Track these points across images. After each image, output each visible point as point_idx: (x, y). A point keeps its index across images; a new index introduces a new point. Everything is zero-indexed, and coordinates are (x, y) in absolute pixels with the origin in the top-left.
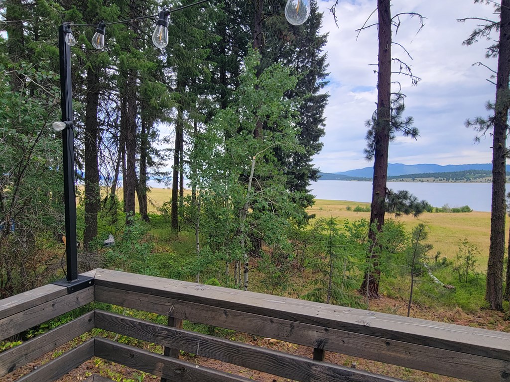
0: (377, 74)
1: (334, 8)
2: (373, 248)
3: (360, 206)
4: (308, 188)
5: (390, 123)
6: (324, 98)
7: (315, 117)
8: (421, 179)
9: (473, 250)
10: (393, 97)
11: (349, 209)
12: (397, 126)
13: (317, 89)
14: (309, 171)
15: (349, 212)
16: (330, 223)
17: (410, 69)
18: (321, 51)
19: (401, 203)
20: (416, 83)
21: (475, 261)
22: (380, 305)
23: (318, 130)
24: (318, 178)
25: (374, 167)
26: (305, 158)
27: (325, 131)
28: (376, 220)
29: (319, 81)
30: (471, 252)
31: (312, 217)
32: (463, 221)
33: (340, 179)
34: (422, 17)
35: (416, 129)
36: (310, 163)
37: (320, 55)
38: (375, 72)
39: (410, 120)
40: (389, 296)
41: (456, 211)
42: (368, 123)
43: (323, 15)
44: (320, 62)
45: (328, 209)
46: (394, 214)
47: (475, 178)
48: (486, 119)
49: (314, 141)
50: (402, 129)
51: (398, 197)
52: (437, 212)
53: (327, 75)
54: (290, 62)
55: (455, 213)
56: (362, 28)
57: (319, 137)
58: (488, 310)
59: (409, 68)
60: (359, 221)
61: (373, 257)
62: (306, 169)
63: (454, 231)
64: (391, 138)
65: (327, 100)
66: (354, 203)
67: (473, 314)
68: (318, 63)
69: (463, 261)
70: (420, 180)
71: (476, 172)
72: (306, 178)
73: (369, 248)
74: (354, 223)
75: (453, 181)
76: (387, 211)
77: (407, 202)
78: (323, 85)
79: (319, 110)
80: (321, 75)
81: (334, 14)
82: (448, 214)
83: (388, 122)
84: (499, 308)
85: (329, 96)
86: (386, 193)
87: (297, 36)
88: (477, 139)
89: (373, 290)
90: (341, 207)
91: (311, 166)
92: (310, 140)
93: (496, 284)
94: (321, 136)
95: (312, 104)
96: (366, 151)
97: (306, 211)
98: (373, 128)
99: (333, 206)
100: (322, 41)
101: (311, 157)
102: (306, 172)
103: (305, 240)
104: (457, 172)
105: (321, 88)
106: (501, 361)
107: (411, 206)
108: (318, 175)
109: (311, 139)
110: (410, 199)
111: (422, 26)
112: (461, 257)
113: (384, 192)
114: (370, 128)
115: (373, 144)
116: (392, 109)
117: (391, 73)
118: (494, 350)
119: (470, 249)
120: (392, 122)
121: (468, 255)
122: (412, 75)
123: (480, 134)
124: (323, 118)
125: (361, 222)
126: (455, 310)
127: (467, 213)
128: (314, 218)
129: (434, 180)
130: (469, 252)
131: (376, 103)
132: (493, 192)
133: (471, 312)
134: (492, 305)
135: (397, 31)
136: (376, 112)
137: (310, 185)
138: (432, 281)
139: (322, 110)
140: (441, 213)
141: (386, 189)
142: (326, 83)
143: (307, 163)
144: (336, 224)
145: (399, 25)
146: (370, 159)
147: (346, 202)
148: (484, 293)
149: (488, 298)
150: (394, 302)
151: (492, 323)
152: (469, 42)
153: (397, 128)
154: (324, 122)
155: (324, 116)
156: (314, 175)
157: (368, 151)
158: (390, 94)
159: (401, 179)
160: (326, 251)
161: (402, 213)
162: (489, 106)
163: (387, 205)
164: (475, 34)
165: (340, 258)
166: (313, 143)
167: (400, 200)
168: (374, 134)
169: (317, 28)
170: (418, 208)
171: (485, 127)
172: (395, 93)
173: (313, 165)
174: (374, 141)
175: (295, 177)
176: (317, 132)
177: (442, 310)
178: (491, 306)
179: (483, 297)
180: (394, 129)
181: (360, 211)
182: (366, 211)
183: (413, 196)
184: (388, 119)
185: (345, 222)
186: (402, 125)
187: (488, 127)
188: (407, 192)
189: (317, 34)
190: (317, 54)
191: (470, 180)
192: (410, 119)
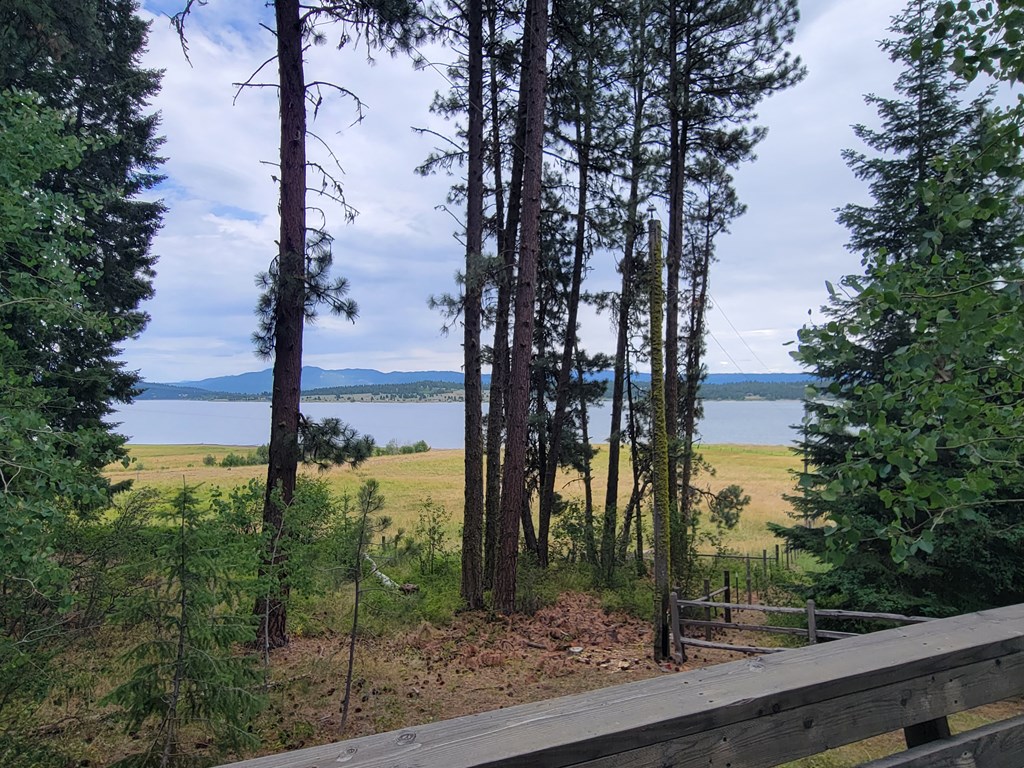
0: (278, 184)
1: (180, 18)
2: (277, 542)
3: (235, 454)
4: (106, 419)
5: (306, 285)
6: (152, 211)
7: (128, 250)
8: (349, 396)
9: (439, 516)
10: (309, 235)
11: (209, 462)
12: (319, 292)
13: (132, 188)
14: (110, 376)
15: (211, 468)
16: (182, 499)
17: (341, 191)
18: (145, 104)
19: (328, 443)
20: (352, 218)
21: (443, 534)
22: (289, 658)
23: (136, 281)
24: (136, 394)
25: (275, 371)
26: (99, 345)
27: (153, 287)
28: (280, 483)
29: (137, 170)
30: (438, 520)
31: (123, 489)
32: (418, 468)
33: (187, 398)
34: (359, 102)
35: (353, 302)
36: (114, 359)
37: (145, 113)
38: (275, 178)
39: (342, 285)
40: (307, 635)
41: (407, 451)
42: (263, 280)
43: (151, 28)
44: (144, 128)
45: (160, 466)
46: (316, 467)
47: (432, 395)
48: (456, 298)
49: (123, 306)
50: (330, 300)
51: (321, 431)
52: (379, 455)
53: (161, 161)
54: (56, 104)
55: (406, 455)
56: (246, 84)
57: (137, 298)
58: (465, 614)
59: (339, 186)
60: (244, 487)
61: (277, 560)
62: (103, 374)
63: (406, 486)
64: (308, 315)
65: (161, 218)
66: (221, 448)
67: (447, 626)
68: (135, 128)
69: (424, 537)
70: (349, 399)
71: (433, 385)
72: (102, 396)
73: (269, 543)
74: (233, 493)
75: (401, 400)
76: (300, 461)
77: (339, 441)
78: (150, 182)
79: (138, 236)
80: (145, 159)
81: (180, 32)
82: (396, 456)
83: (302, 282)
84: (479, 605)
85: (165, 210)
86: (299, 424)
87: (78, 46)
88: (445, 329)
89: (274, 630)
90: (190, 458)
91: (116, 365)
92: (113, 303)
93: (474, 567)
94: (145, 298)
95: (120, 221)
96: (259, 338)
97: (103, 475)
98: (272, 291)
99: (172, 458)
100: (147, 83)
101: (116, 345)
102: (102, 379)
103: (104, 547)
104: (406, 384)
105: (144, 188)
106: (658, 746)
107: (346, 448)
108: (136, 386)
109: (116, 301)
110: (343, 433)
111: (361, 118)
112: (423, 530)
113: (294, 422)
114: (266, 291)
115: (271, 324)
116: (310, 260)
117: (305, 189)
118: (648, 728)
119: (436, 515)
120: (310, 284)
121: (433, 524)
122: (344, 203)
123: (449, 322)
124: (150, 256)
125: (250, 488)
126: (421, 627)
127: (423, 453)
128: (128, 489)
129: (372, 399)
130: (434, 520)
131: (276, 242)
132: (466, 417)
133: (444, 624)
134: (471, 602)
135: (316, 113)
136: (278, 259)
137: (113, 411)
138: (380, 582)
139: (148, 238)
140: (385, 457)
141: (299, 415)
142: (158, 179)
143: (106, 359)
144: (197, 502)
145: (319, 103)
146: (267, 353)
147: (202, 447)
148: (459, 585)
149: (465, 594)
150: (315, 643)
151: (473, 634)
152: (424, 170)
153: (319, 296)
154: (152, 268)
155: (152, 252)
156: (126, 388)
157: (262, 338)
158: (305, 229)
159: (317, 397)
160: (169, 570)
161: (330, 462)
162: (460, 279)
163: (301, 447)
164: (432, 161)
165: (207, 580)
166: (121, 312)
167: (326, 438)
168: (273, 303)
169: (135, 50)
170: (360, 451)
171: (455, 311)
172: (315, 230)
173: (122, 364)
174: (273, 318)
175: (70, 394)
176: (131, 287)
177: (401, 633)
178: (469, 604)
179: (457, 593)
180: (314, 298)
181: (236, 465)
182: (248, 464)
183: (349, 428)
184: (302, 278)
185: (214, 492)
186: (329, 292)
187: (459, 311)
188: (337, 421)
189: (135, 63)
190: (133, 108)
191: (425, 397)
192: (343, 283)
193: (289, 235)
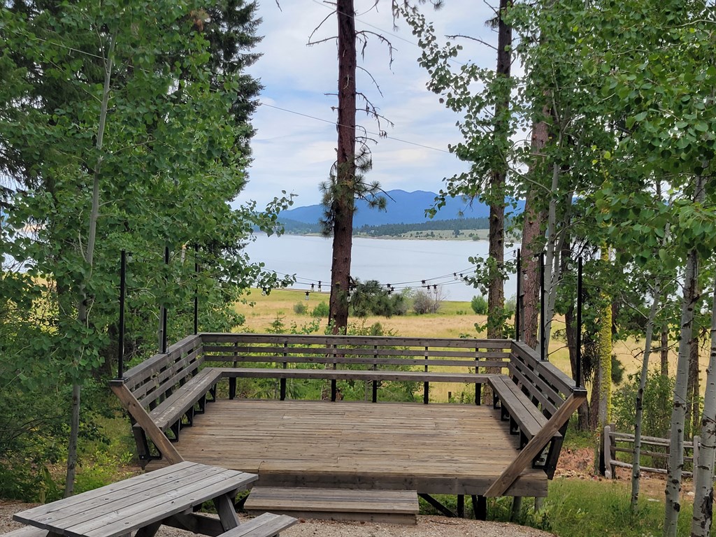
0: (336, 111)
13: (237, 66)
20: (385, 135)
25: (334, 245)
34: (391, 47)
38: (333, 108)
51: (365, 289)
53: (258, 40)
60: (311, 323)
78: (249, 60)
80: (247, 42)
86: (349, 284)
96: (323, 222)
105: (245, 65)
110: (379, 292)
111: (391, 60)
113: (346, 282)
115: (330, 212)
116: (356, 167)
117: (355, 110)
131: (335, 149)
135: (362, 54)
136: (336, 164)
141: (349, 278)
142: (255, 57)
145: (365, 46)
146: (327, 234)
153: (360, 195)
157: (325, 222)
158: (354, 141)
168: (332, 198)
174: (332, 208)
180: (357, 196)
193: (344, 147)
